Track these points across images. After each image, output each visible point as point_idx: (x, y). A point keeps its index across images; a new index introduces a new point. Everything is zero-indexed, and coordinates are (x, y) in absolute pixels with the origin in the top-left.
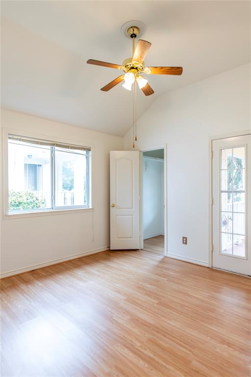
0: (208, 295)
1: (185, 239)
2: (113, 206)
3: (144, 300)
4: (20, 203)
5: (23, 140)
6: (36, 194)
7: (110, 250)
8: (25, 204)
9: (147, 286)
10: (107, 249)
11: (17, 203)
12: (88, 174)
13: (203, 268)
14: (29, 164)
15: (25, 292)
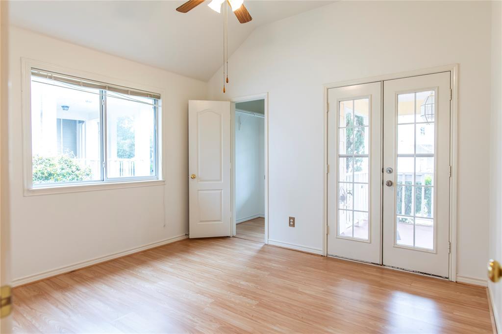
0: (323, 289)
1: (292, 220)
2: (194, 178)
3: (237, 301)
4: (50, 175)
5: (56, 79)
6: (75, 161)
7: (189, 239)
8: (58, 175)
9: (241, 283)
10: (185, 237)
11: (46, 175)
12: (156, 131)
13: (316, 257)
14: (63, 119)
15: (60, 302)
